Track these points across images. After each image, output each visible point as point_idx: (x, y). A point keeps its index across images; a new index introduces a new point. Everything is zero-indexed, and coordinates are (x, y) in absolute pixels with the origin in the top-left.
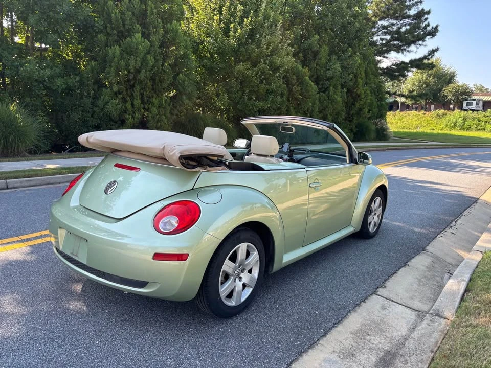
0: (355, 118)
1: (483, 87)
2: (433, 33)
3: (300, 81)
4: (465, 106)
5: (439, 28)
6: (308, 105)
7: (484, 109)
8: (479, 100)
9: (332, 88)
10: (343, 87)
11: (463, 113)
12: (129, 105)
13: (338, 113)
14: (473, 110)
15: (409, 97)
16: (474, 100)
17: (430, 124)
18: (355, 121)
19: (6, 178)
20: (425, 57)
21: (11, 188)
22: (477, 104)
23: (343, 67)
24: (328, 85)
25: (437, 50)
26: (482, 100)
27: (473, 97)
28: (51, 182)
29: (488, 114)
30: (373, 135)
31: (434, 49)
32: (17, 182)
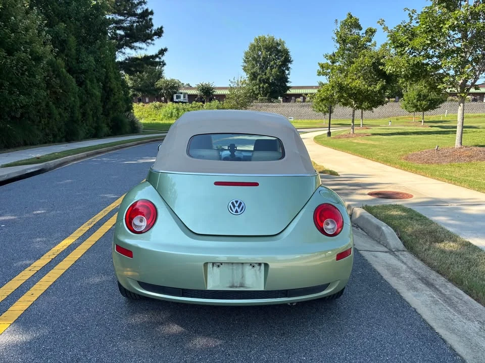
0: (111, 112)
1: (180, 82)
2: (159, 33)
3: (56, 73)
4: (175, 99)
5: (163, 29)
6: (71, 100)
7: (190, 102)
8: (185, 94)
9: (88, 82)
10: (98, 80)
11: (175, 105)
13: (97, 108)
14: (183, 102)
15: (146, 91)
16: (181, 93)
17: (151, 115)
18: (112, 116)
20: (157, 56)
22: (184, 97)
23: (97, 61)
24: (83, 79)
25: (166, 50)
26: (187, 93)
27: (180, 91)
29: (193, 105)
30: (128, 128)
31: (163, 48)
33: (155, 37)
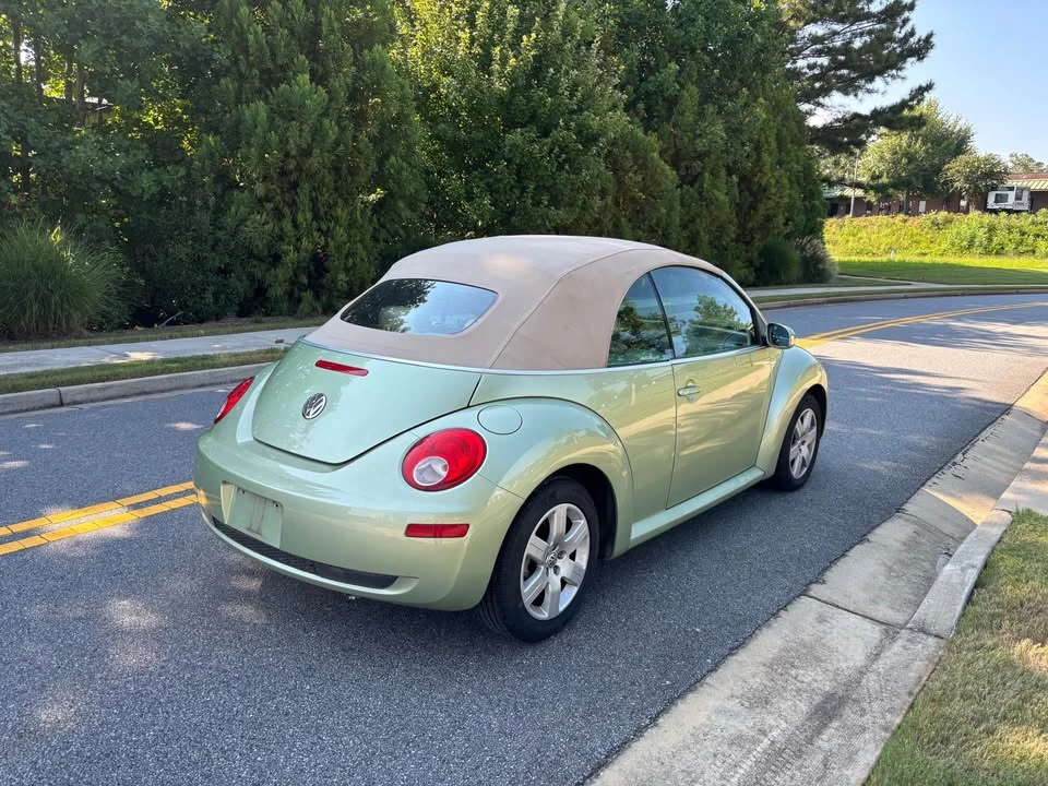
0: (758, 236)
1: (1031, 160)
2: (921, 50)
3: (640, 162)
4: (991, 203)
5: (933, 40)
6: (659, 212)
7: (1033, 209)
8: (1021, 190)
9: (707, 174)
10: (730, 172)
11: (988, 218)
12: (287, 225)
13: (721, 228)
14: (1009, 212)
15: (872, 188)
16: (1011, 189)
17: (918, 242)
18: (757, 243)
19: (58, 385)
20: (904, 104)
21: (68, 404)
22: (1018, 198)
23: (728, 130)
24: (699, 170)
25: (929, 87)
26: (1027, 189)
27: (1009, 183)
28: (147, 390)
29: (1040, 218)
30: (796, 271)
31: (924, 85)
32: (80, 392)
33: (910, 60)
